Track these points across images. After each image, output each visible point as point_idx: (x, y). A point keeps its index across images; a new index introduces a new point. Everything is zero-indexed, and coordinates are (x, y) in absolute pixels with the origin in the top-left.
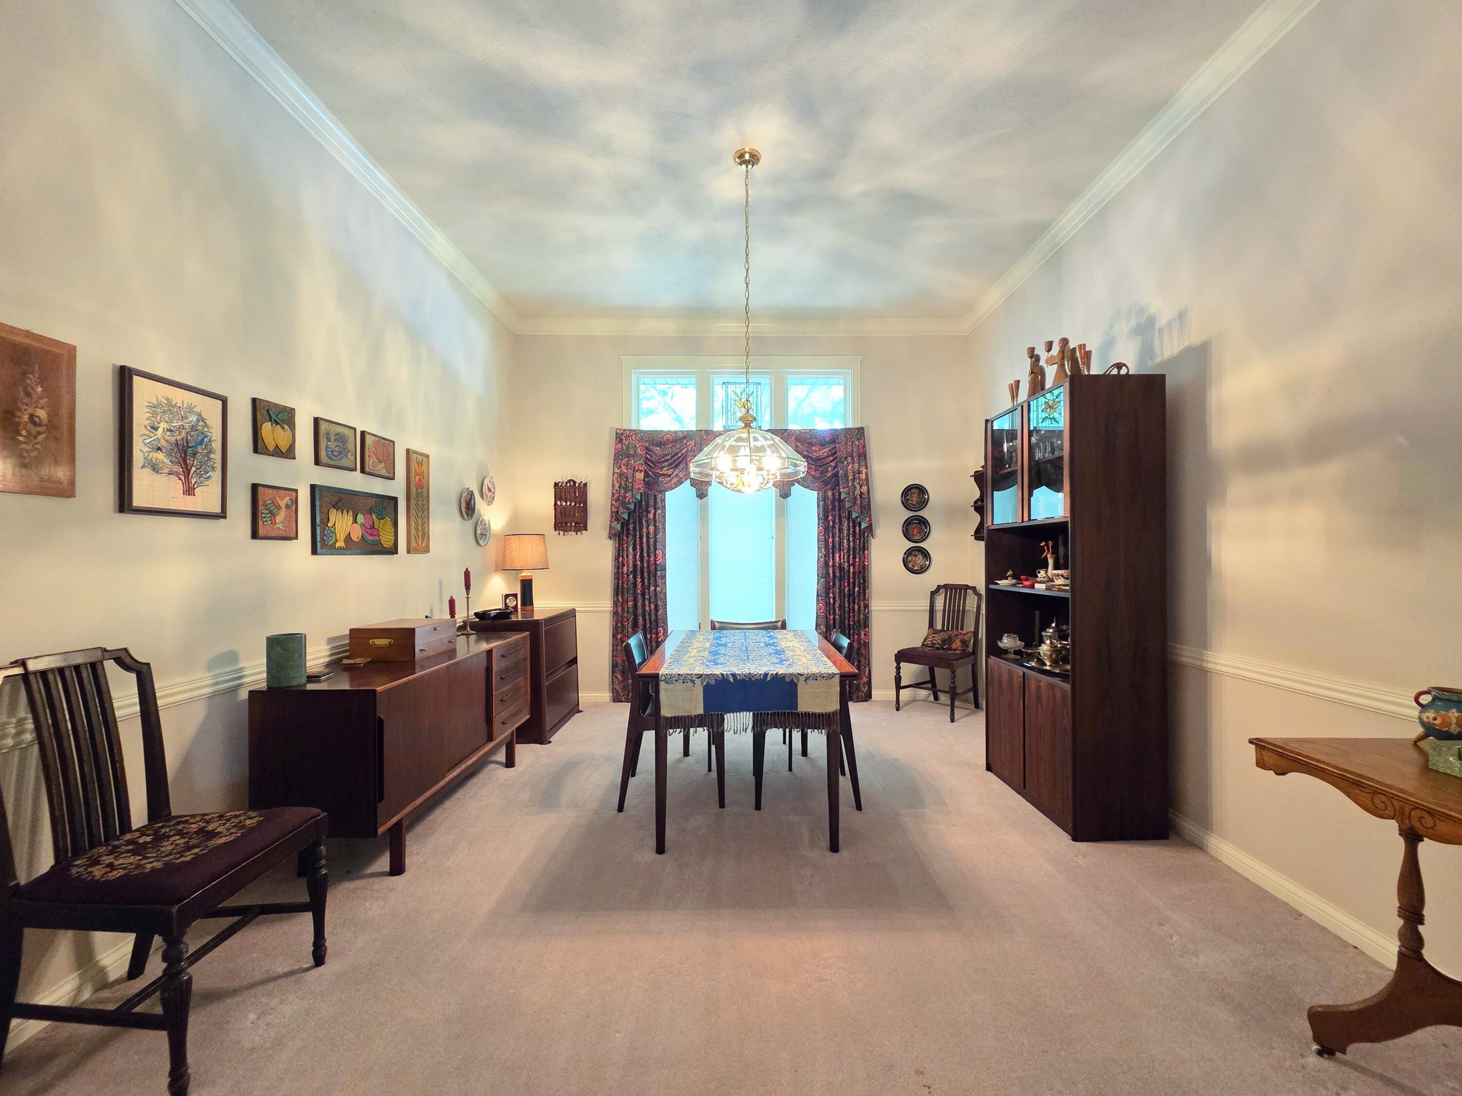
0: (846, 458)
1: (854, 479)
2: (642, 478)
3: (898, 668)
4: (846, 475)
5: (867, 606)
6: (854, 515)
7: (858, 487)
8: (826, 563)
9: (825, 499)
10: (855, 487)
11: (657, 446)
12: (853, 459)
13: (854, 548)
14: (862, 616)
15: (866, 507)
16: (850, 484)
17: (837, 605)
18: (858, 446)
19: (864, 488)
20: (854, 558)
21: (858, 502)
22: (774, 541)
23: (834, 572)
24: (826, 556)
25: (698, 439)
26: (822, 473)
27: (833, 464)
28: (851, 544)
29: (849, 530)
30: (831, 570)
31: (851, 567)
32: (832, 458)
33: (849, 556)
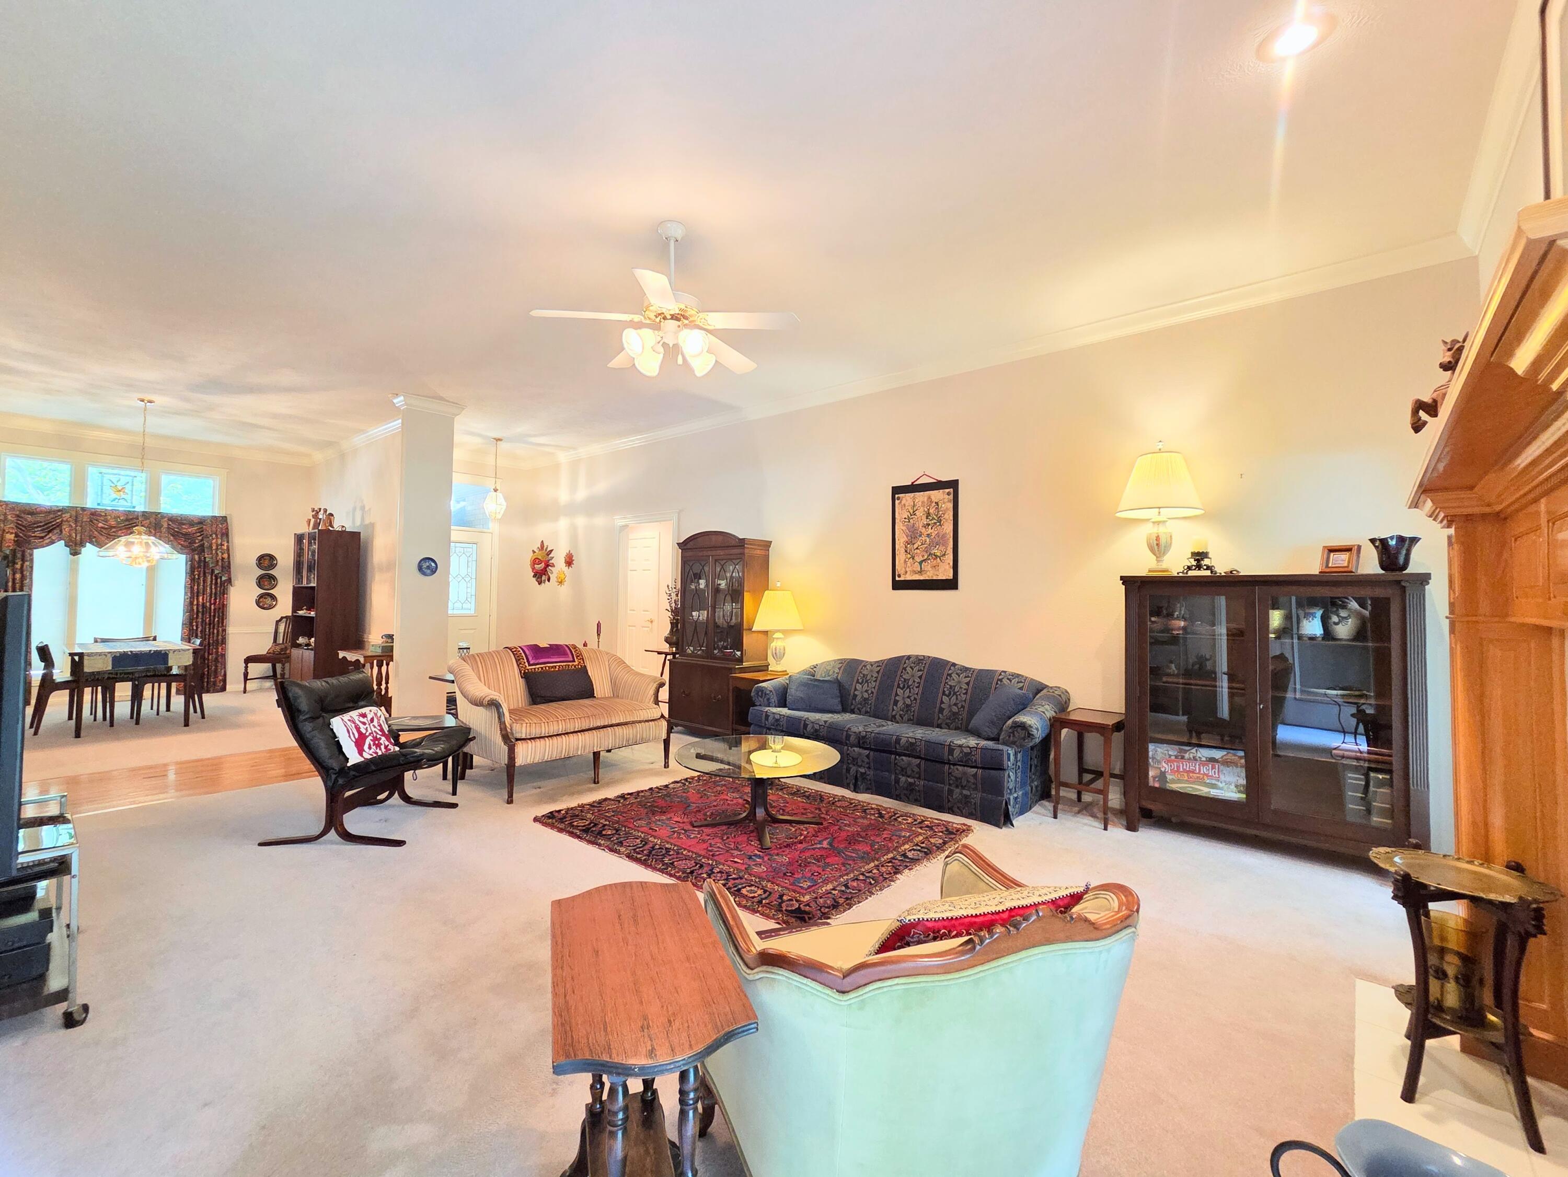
0: (211, 535)
1: (217, 549)
2: (13, 538)
3: (246, 667)
4: (211, 547)
5: (224, 630)
6: (216, 572)
7: (220, 554)
8: (191, 603)
9: (192, 560)
10: (217, 554)
11: (28, 514)
12: (217, 535)
13: (216, 594)
14: (220, 637)
15: (227, 566)
16: (214, 552)
17: (199, 630)
18: (222, 528)
19: (226, 556)
20: (215, 599)
21: (220, 564)
22: (144, 587)
23: (197, 608)
24: (192, 597)
25: (74, 513)
26: (190, 543)
27: (200, 538)
28: (214, 591)
29: (212, 581)
30: (195, 607)
31: (212, 606)
32: (199, 534)
33: (211, 598)
